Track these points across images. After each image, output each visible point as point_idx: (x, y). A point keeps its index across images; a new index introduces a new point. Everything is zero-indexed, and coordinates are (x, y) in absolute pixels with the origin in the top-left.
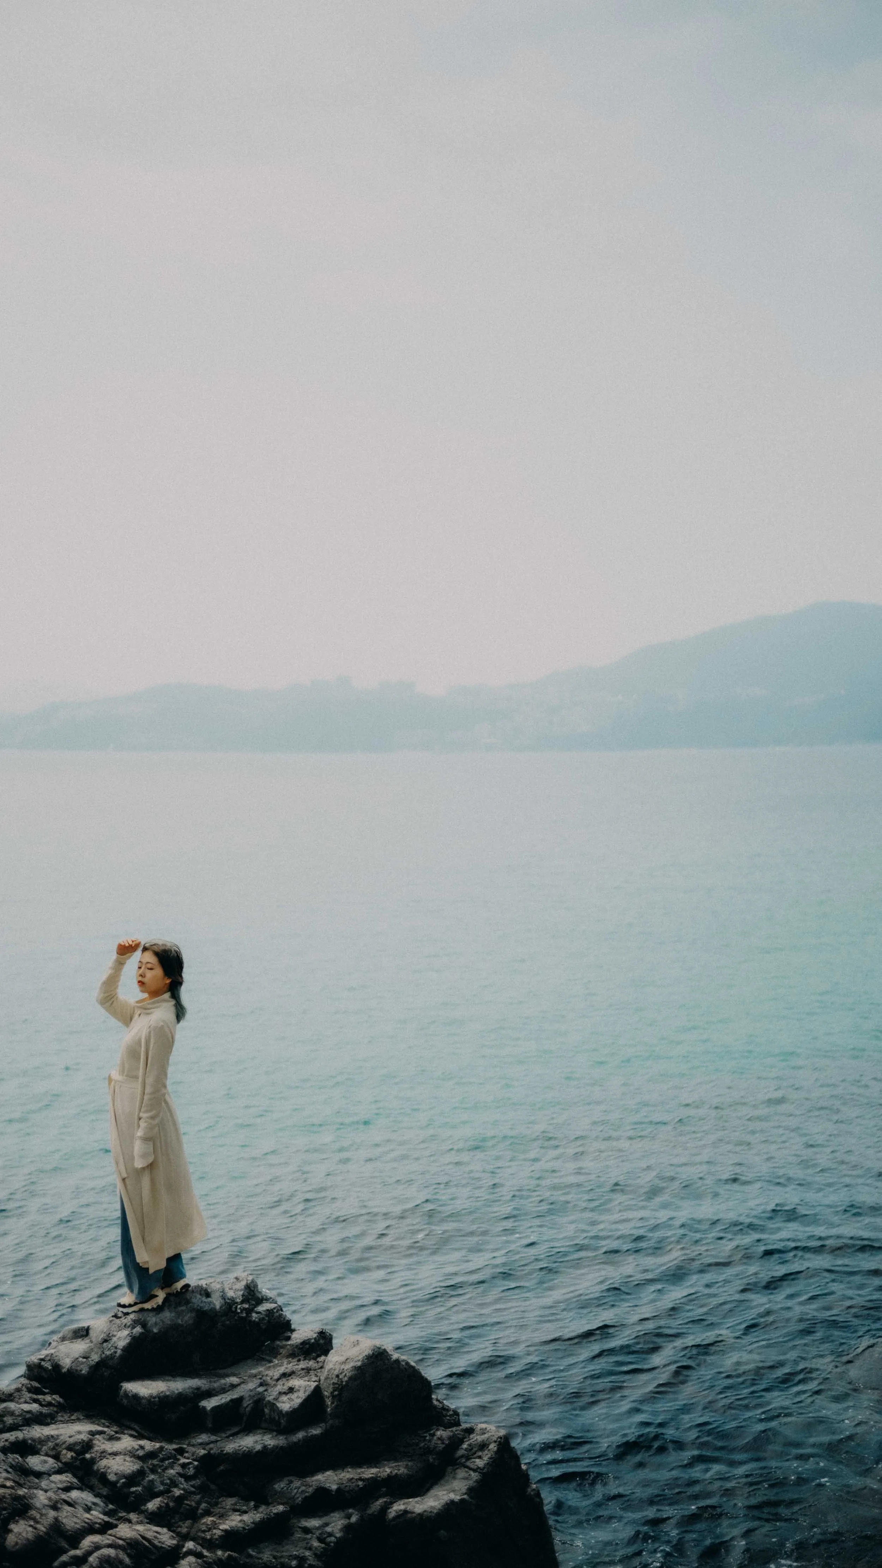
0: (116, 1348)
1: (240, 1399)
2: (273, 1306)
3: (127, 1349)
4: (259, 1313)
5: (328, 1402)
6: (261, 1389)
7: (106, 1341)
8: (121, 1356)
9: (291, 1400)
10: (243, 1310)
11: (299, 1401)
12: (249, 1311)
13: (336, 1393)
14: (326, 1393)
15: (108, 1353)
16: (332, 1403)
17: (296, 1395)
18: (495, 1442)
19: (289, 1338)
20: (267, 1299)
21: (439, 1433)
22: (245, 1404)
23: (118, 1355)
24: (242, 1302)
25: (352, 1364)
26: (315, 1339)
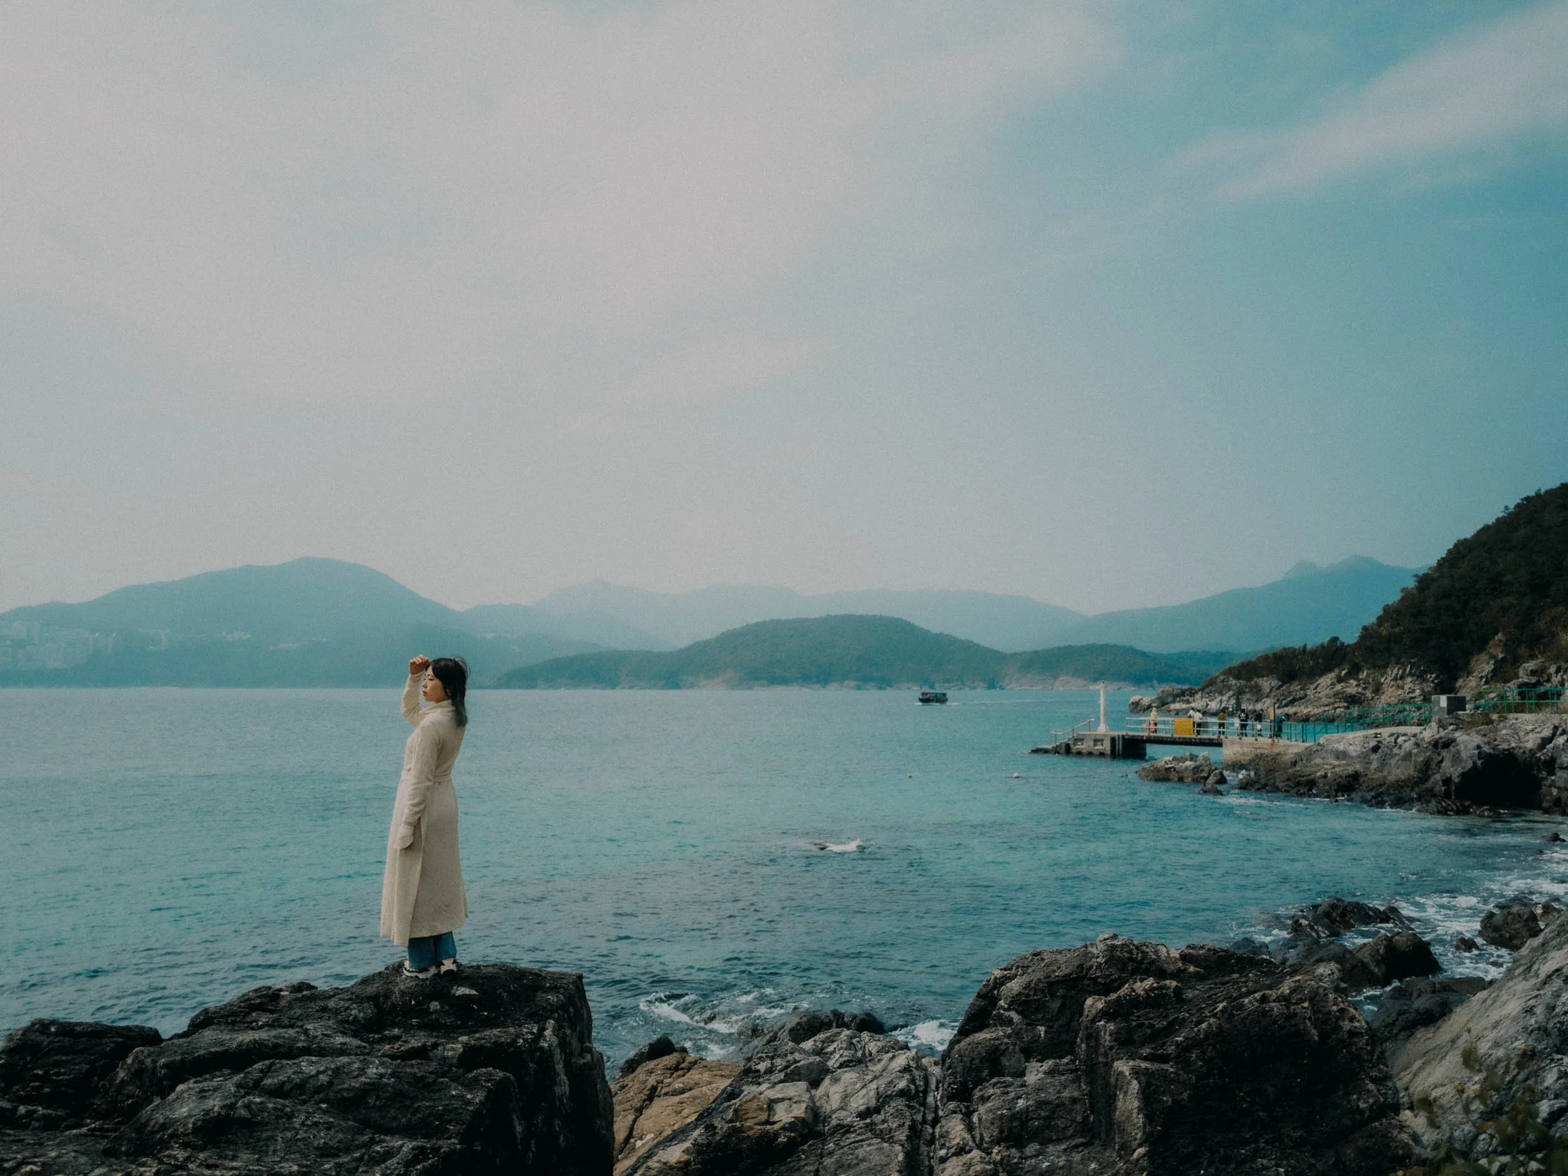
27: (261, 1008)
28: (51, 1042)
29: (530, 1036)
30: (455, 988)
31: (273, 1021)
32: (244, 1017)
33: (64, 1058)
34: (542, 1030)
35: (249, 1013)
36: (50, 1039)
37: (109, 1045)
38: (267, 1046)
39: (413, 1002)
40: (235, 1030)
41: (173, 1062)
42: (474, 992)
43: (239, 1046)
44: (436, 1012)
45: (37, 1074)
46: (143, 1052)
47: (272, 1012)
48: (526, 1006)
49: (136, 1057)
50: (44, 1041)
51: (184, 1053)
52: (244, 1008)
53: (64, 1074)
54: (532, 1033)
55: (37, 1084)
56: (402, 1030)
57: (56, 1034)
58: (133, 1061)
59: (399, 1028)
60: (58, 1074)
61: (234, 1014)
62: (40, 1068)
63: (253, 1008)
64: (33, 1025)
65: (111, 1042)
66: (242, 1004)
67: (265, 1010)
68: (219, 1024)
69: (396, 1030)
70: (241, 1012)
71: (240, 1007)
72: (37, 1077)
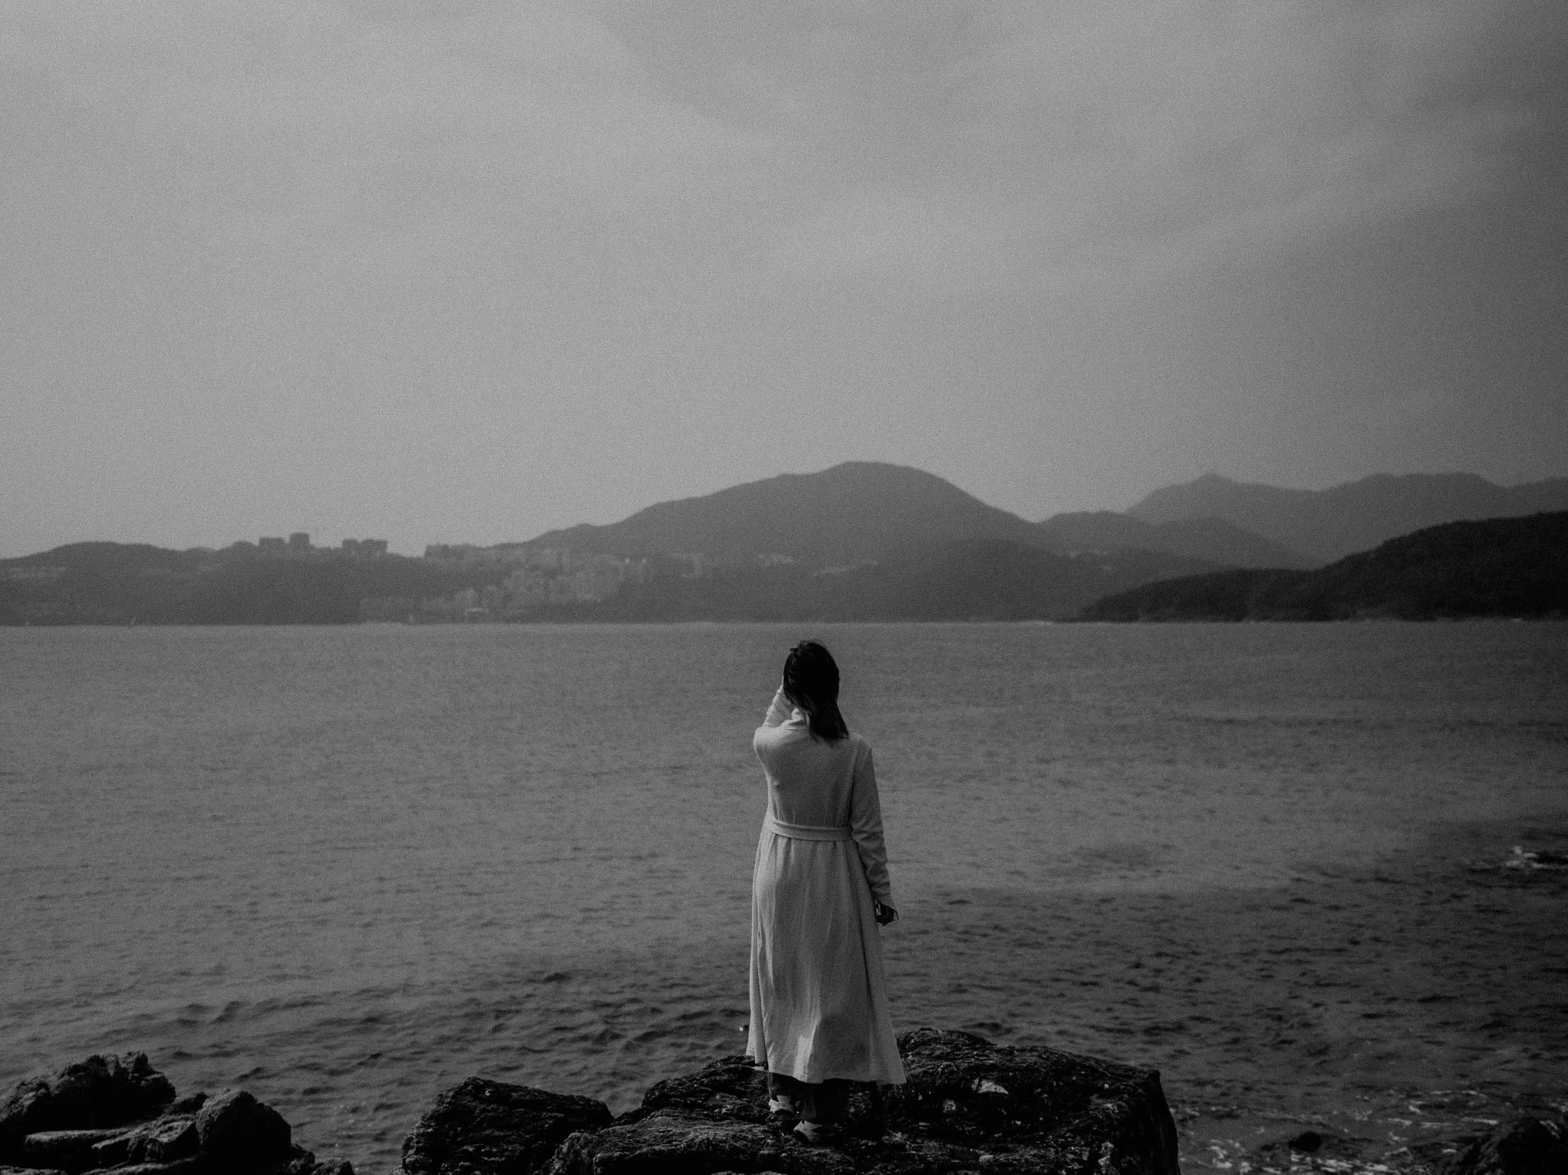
0: (23, 1107)
1: (128, 1140)
2: (159, 1076)
3: (30, 1107)
4: (148, 1081)
5: (201, 1137)
6: (144, 1133)
7: (13, 1102)
8: (26, 1113)
9: (169, 1135)
10: (133, 1078)
11: (177, 1136)
12: (139, 1080)
13: (208, 1128)
14: (199, 1131)
15: (15, 1111)
16: (204, 1136)
17: (174, 1132)
18: (340, 1166)
19: (173, 1101)
20: (155, 1073)
21: (293, 1163)
22: (130, 1143)
23: (24, 1112)
24: (133, 1073)
25: (223, 1105)
26: (195, 1099)
27: (726, 1088)
28: (484, 1111)
29: (1076, 1167)
30: (976, 1081)
31: (739, 1110)
32: (706, 1099)
33: (497, 1133)
34: (1095, 1156)
35: (713, 1094)
36: (483, 1106)
37: (549, 1118)
38: (723, 1150)
39: (920, 1098)
40: (692, 1119)
41: (610, 1159)
42: (1002, 1090)
43: (689, 1146)
44: (950, 1114)
45: (467, 1151)
46: (578, 1139)
47: (740, 1095)
48: (1075, 1118)
49: (571, 1146)
50: (475, 1107)
51: (624, 1149)
52: (707, 1085)
53: (495, 1155)
54: (1080, 1162)
55: (467, 1164)
56: (906, 1136)
57: (489, 1101)
58: (569, 1149)
59: (903, 1133)
60: (489, 1154)
61: (694, 1093)
62: (470, 1144)
63: (717, 1087)
64: (466, 1085)
65: (551, 1118)
66: (705, 1080)
67: (732, 1092)
68: (676, 1105)
69: (899, 1135)
70: (703, 1091)
71: (702, 1084)
72: (467, 1156)
